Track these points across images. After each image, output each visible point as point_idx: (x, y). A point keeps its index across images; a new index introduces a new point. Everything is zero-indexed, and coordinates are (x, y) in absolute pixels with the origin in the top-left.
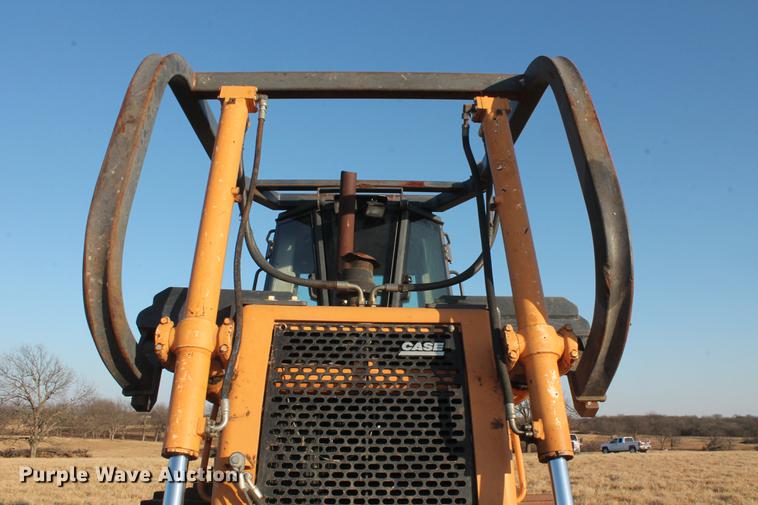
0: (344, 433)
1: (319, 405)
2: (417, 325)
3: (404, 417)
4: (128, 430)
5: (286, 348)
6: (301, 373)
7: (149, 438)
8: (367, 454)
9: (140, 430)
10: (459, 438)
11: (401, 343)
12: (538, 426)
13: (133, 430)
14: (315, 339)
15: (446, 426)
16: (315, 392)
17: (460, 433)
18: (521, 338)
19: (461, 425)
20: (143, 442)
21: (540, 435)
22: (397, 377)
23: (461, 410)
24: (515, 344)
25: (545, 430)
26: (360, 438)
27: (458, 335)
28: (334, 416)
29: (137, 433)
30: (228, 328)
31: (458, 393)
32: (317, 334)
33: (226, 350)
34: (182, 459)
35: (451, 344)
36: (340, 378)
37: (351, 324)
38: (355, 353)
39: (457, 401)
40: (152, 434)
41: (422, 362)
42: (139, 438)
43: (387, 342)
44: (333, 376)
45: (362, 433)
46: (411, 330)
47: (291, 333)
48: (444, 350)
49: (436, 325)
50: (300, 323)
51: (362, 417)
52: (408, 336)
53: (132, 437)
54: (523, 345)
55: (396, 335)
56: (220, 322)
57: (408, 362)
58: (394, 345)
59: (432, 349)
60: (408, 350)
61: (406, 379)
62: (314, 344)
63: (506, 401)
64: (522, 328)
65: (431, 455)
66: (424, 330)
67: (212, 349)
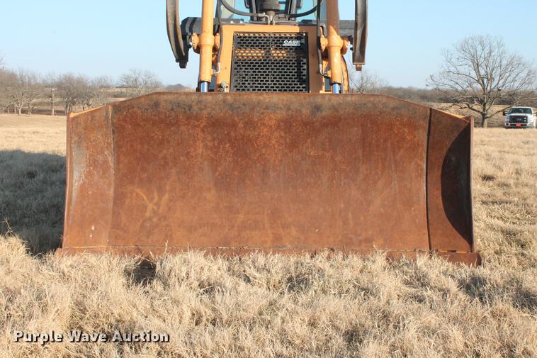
0: (261, 75)
1: (252, 65)
2: (290, 33)
3: (284, 69)
4: (34, 105)
5: (239, 43)
6: (245, 52)
7: (59, 113)
8: (270, 82)
9: (48, 104)
10: (304, 77)
11: (283, 41)
12: (329, 72)
13: (40, 104)
14: (250, 39)
15: (299, 72)
16: (250, 60)
17: (304, 75)
18: (326, 40)
19: (305, 72)
20: (53, 117)
21: (330, 76)
22: (281, 54)
23: (305, 67)
24: (324, 42)
25: (332, 74)
26: (267, 77)
27: (307, 37)
28: (257, 69)
29: (46, 108)
30: (218, 37)
31: (305, 61)
32: (250, 37)
33: (218, 45)
34: (206, 83)
35: (303, 41)
36: (260, 55)
37: (264, 33)
38: (265, 45)
39: (304, 64)
40: (62, 108)
41: (291, 48)
42: (48, 112)
43: (279, 40)
44: (258, 53)
45: (268, 75)
46: (288, 35)
47: (240, 37)
48: (301, 43)
49: (298, 33)
50: (244, 33)
51: (268, 69)
52: (286, 38)
53: (40, 112)
54: (327, 43)
55: (281, 38)
56: (215, 34)
57: (286, 48)
58: (281, 42)
59: (295, 43)
60: (286, 44)
61: (285, 55)
62: (250, 41)
63: (319, 64)
64: (327, 37)
65: (293, 83)
66: (293, 35)
67: (213, 44)
